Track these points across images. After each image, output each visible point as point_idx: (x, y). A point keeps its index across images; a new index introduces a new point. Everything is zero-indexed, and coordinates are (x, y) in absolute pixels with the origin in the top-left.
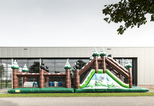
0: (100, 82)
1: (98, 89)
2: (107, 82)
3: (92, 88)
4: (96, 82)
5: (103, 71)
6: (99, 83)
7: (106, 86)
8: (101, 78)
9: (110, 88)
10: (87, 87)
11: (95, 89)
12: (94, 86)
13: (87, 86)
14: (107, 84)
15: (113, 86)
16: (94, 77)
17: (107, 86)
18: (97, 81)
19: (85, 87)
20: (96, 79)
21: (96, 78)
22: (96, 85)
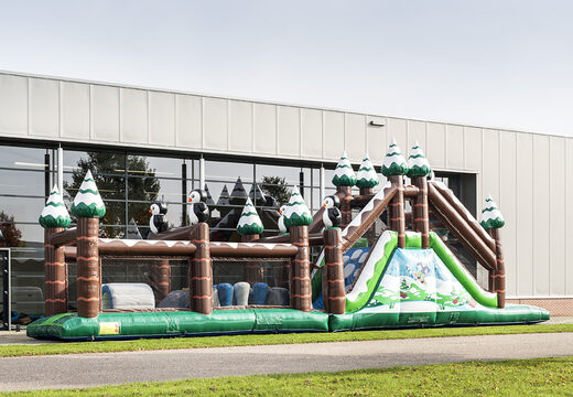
0: (418, 283)
1: (411, 315)
2: (438, 286)
3: (392, 311)
4: (405, 287)
5: (423, 238)
6: (413, 290)
7: (433, 300)
8: (420, 268)
9: (447, 309)
10: (373, 305)
11: (401, 315)
12: (396, 301)
13: (373, 301)
14: (438, 295)
15: (455, 302)
16: (395, 263)
17: (438, 302)
18: (409, 281)
19: (366, 306)
20: (404, 270)
21: (401, 267)
22: (403, 295)
